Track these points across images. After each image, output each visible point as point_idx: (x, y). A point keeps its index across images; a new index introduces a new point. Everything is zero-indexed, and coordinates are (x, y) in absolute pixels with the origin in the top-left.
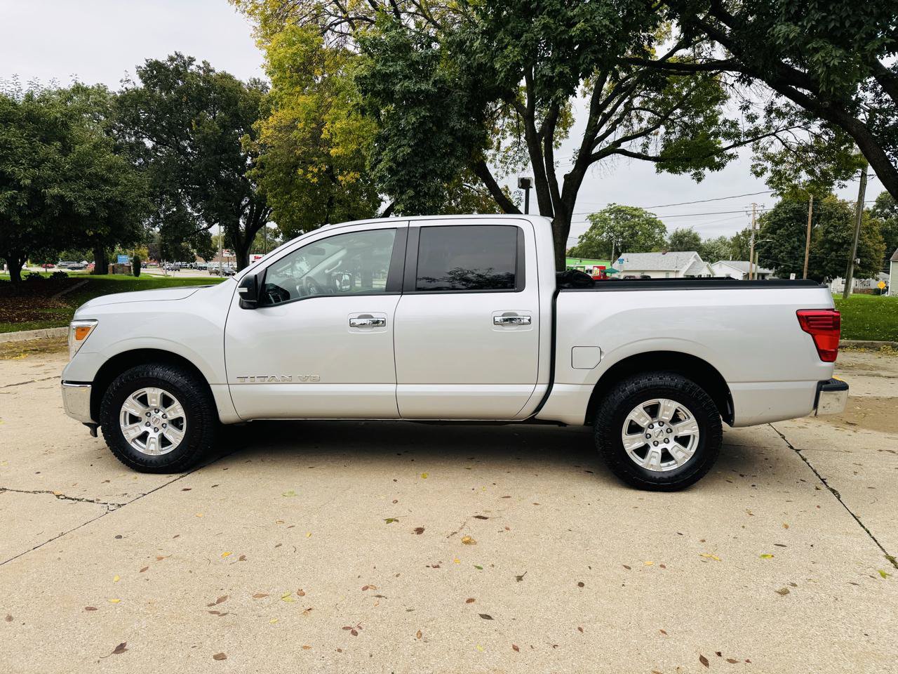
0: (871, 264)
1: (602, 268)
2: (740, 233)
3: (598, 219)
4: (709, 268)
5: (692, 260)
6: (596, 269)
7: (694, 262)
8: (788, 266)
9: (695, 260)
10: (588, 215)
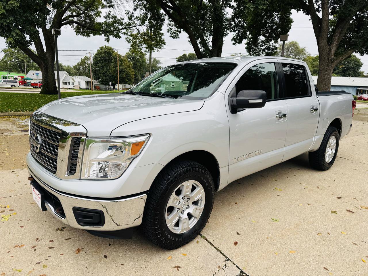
0: (131, 79)
1: (22, 77)
2: (76, 65)
3: (8, 52)
4: (72, 79)
5: (65, 75)
6: (19, 77)
7: (66, 76)
8: (103, 79)
9: (66, 75)
10: (2, 49)
